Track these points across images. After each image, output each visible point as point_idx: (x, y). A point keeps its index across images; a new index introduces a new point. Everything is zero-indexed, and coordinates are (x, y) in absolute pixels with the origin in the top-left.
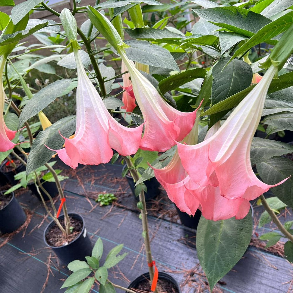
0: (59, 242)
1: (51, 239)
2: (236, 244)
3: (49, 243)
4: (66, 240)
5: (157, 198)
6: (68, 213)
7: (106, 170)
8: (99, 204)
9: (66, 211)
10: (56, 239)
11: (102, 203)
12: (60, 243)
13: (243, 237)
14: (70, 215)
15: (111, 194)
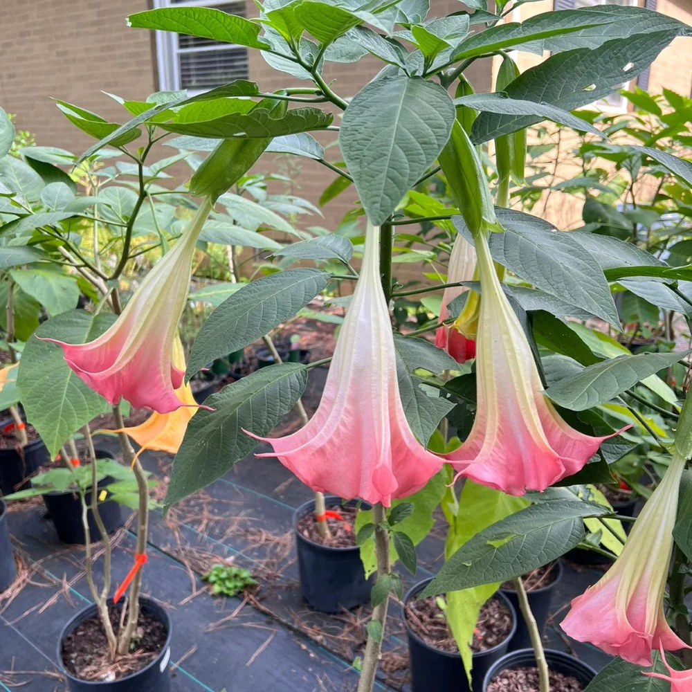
0: (94, 668)
1: (74, 655)
3: (66, 662)
4: (112, 667)
5: (359, 611)
6: (139, 594)
7: (241, 504)
8: (208, 590)
9: (137, 588)
10: (88, 657)
11: (216, 589)
12: (95, 672)
14: (142, 601)
15: (242, 570)
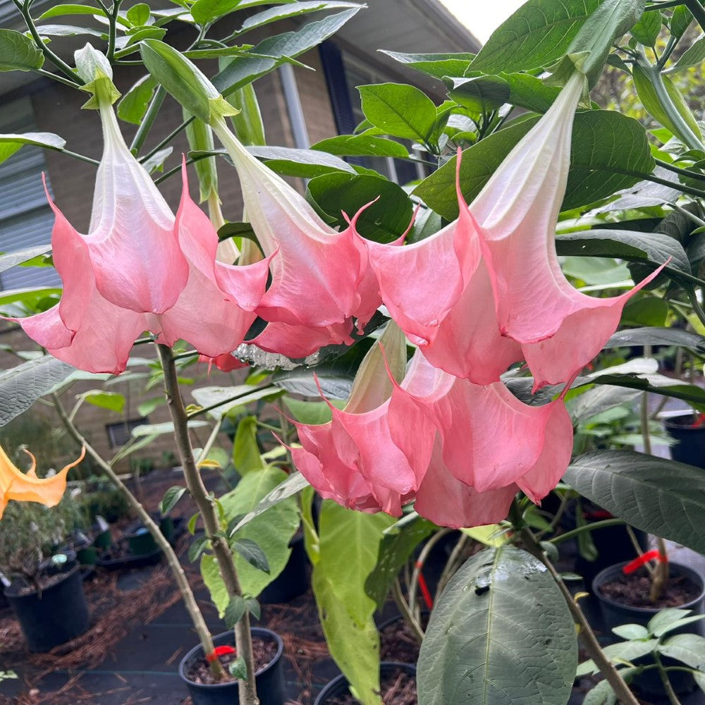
2: (538, 683)
7: (129, 688)
13: (555, 661)
